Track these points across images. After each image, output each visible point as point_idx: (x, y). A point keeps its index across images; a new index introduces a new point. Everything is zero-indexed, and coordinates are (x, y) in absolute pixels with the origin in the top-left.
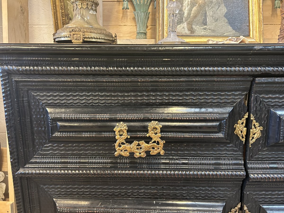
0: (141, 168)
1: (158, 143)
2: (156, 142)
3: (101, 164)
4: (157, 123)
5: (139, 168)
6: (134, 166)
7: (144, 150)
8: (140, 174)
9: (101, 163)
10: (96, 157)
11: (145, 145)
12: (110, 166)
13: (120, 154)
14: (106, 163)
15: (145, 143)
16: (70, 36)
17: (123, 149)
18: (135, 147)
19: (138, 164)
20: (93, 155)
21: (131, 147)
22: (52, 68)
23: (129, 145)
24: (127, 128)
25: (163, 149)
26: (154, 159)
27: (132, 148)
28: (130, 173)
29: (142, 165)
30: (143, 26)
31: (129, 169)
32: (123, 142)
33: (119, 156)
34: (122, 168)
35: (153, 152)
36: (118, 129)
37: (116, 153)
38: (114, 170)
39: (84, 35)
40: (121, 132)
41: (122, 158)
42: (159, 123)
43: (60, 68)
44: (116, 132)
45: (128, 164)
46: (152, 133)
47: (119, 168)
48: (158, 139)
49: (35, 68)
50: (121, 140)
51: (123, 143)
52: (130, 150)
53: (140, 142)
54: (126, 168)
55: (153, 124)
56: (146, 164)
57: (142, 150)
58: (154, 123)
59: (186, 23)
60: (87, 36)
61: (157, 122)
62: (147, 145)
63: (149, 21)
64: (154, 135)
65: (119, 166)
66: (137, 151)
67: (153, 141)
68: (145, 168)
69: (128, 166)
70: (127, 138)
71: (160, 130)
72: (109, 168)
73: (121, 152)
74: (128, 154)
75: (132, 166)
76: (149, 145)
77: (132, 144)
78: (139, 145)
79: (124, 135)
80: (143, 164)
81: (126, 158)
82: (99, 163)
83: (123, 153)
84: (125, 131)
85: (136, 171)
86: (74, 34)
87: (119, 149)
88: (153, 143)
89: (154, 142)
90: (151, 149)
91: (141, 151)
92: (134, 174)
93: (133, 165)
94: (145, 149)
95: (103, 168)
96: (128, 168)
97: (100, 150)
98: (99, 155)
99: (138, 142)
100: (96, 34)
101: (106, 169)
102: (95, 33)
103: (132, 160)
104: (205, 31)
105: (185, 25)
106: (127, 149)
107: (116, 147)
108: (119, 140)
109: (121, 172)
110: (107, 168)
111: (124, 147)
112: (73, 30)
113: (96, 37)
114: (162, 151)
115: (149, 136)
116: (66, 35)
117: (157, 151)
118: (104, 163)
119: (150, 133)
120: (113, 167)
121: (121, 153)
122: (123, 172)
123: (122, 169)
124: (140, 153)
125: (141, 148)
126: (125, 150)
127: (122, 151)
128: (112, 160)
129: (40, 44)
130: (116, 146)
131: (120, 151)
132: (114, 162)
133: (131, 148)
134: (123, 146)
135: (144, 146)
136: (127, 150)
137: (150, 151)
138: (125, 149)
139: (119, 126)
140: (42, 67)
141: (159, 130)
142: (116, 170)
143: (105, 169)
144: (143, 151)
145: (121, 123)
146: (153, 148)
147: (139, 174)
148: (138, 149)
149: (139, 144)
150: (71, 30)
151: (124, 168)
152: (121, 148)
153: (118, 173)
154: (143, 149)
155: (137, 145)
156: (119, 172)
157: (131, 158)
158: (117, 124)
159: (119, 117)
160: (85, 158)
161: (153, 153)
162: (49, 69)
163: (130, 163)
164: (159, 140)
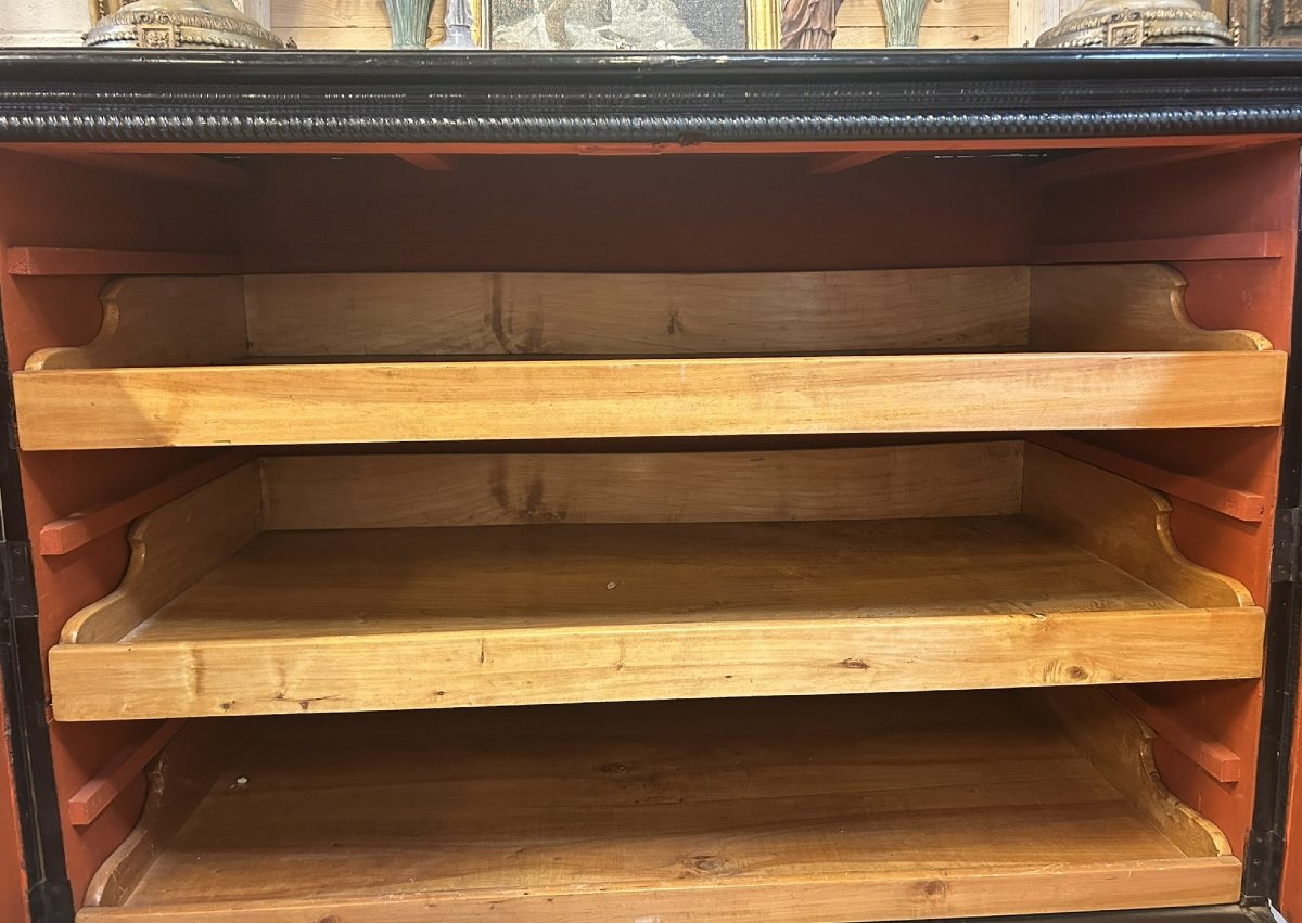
16: (133, 36)
22: (75, 119)
30: (414, 29)
39: (179, 34)
43: (102, 120)
49: (25, 119)
59: (542, 16)
60: (190, 38)
63: (433, 13)
86: (147, 30)
100: (219, 33)
102: (215, 29)
104: (606, 40)
105: (540, 21)
112: (143, 17)
113: (218, 42)
116: (124, 34)
129: (39, 48)
140: (46, 119)
150: (137, 17)
162: (68, 123)
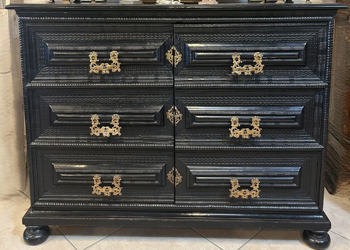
1: (116, 64)
4: (116, 52)
5: (106, 82)
7: (108, 69)
10: (78, 76)
14: (85, 79)
15: (108, 64)
18: (102, 67)
19: (106, 80)
20: (76, 74)
21: (100, 67)
22: (51, 18)
23: (98, 66)
24: (97, 55)
25: (120, 68)
33: (92, 73)
35: (114, 70)
36: (91, 56)
37: (90, 71)
40: (93, 57)
41: (94, 74)
43: (56, 18)
44: (90, 58)
45: (99, 80)
46: (112, 58)
48: (116, 62)
50: (93, 63)
51: (95, 65)
52: (99, 69)
56: (111, 80)
58: (114, 52)
62: (110, 65)
64: (114, 59)
65: (93, 81)
67: (113, 63)
68: (110, 82)
70: (97, 61)
72: (87, 82)
74: (98, 72)
75: (102, 81)
77: (101, 65)
79: (95, 60)
80: (109, 80)
81: (97, 74)
82: (80, 79)
83: (95, 71)
84: (96, 57)
87: (92, 69)
88: (113, 64)
90: (113, 68)
95: (83, 82)
96: (99, 82)
97: (81, 71)
98: (80, 74)
99: (104, 64)
103: (102, 77)
110: (85, 82)
111: (95, 67)
115: (111, 60)
117: (116, 69)
118: (83, 79)
120: (90, 82)
124: (106, 71)
125: (106, 68)
126: (96, 69)
128: (89, 78)
130: (90, 67)
135: (108, 66)
136: (97, 69)
137: (112, 70)
141: (117, 56)
145: (94, 52)
148: (104, 68)
151: (96, 82)
155: (104, 66)
157: (100, 74)
158: (91, 53)
159: (92, 49)
160: (71, 77)
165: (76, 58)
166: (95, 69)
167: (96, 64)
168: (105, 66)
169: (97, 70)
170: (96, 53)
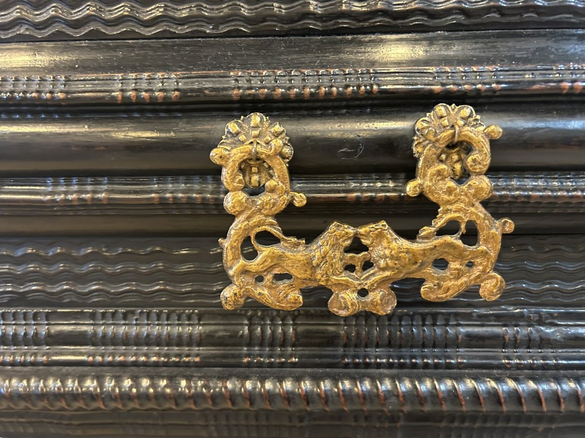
0: (357, 366)
1: (471, 235)
2: (463, 226)
3: (158, 345)
4: (470, 116)
5: (346, 366)
6: (320, 357)
7: (387, 273)
8: (358, 395)
9: (158, 341)
10: (133, 313)
11: (394, 244)
12: (204, 358)
13: (248, 298)
14: (179, 341)
15: (396, 236)
17: (269, 270)
18: (338, 257)
19: (345, 346)
20: (114, 301)
21: (311, 259)
23: (301, 248)
24: (288, 151)
25: (495, 270)
26: (424, 320)
27: (318, 265)
28: (288, 392)
29: (361, 351)
31: (297, 372)
32: (269, 228)
33: (246, 306)
34: (260, 365)
35: (439, 286)
36: (237, 154)
37: (228, 293)
38: (224, 378)
40: (254, 169)
41: (263, 318)
42: (478, 117)
44: (224, 172)
45: (294, 345)
46: (439, 173)
47: (249, 365)
48: (473, 209)
50: (256, 219)
51: (266, 238)
52: (303, 276)
53: (362, 230)
54: (282, 365)
55: (445, 122)
56: (382, 347)
57: (373, 274)
58: (449, 114)
61: (467, 110)
62: (405, 243)
64: (452, 184)
65: (249, 355)
66: (344, 277)
67: (440, 222)
68: (379, 366)
69: (291, 356)
70: (291, 205)
71: (489, 155)
72: (196, 365)
73: (255, 286)
74: (295, 297)
75: (315, 356)
76: (416, 246)
77: (320, 243)
78: (357, 246)
79: (272, 191)
80: (366, 346)
81: (284, 315)
82: (148, 341)
83: (266, 292)
84: (281, 168)
85: (335, 379)
87: (245, 272)
88: (441, 232)
89: (450, 228)
90: (430, 270)
91: (367, 278)
92: (326, 398)
93: (316, 350)
94: (392, 268)
95: (165, 364)
96: (294, 365)
97: (150, 277)
98: (147, 301)
99: (351, 231)
101: (181, 369)
103: (310, 328)
106: (293, 272)
107: (230, 258)
108: (242, 218)
109: (259, 385)
110: (187, 365)
111: (272, 257)
114: (492, 277)
115: (422, 196)
117: (464, 279)
118: (169, 341)
119: (425, 175)
120: (218, 360)
121: (259, 290)
122: (268, 385)
123: (262, 371)
124: (363, 293)
125: (368, 265)
126: (279, 277)
127: (260, 279)
128: (213, 328)
130: (228, 255)
131: (251, 280)
132: (220, 337)
133: (314, 263)
134: (265, 252)
135: (387, 252)
136: (288, 276)
137: (422, 281)
138: (277, 271)
139: (242, 137)
141: (482, 157)
142: (234, 379)
143: (175, 370)
144: (383, 281)
145: (256, 118)
146: (441, 264)
147: (348, 396)
148: (350, 268)
149: (356, 240)
151: (271, 365)
152: (254, 265)
153: (241, 395)
154: (384, 269)
155: (348, 250)
156: (249, 385)
157: (308, 315)
158: (232, 126)
159: (239, 88)
160: (76, 319)
161: (441, 291)
163: (303, 340)
164: (480, 213)
165: (96, 175)
166: (269, 277)
167: (276, 231)
168: (365, 248)
169: (283, 285)
170: (278, 128)
